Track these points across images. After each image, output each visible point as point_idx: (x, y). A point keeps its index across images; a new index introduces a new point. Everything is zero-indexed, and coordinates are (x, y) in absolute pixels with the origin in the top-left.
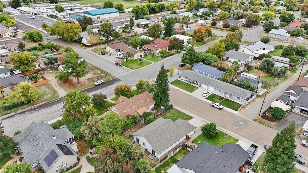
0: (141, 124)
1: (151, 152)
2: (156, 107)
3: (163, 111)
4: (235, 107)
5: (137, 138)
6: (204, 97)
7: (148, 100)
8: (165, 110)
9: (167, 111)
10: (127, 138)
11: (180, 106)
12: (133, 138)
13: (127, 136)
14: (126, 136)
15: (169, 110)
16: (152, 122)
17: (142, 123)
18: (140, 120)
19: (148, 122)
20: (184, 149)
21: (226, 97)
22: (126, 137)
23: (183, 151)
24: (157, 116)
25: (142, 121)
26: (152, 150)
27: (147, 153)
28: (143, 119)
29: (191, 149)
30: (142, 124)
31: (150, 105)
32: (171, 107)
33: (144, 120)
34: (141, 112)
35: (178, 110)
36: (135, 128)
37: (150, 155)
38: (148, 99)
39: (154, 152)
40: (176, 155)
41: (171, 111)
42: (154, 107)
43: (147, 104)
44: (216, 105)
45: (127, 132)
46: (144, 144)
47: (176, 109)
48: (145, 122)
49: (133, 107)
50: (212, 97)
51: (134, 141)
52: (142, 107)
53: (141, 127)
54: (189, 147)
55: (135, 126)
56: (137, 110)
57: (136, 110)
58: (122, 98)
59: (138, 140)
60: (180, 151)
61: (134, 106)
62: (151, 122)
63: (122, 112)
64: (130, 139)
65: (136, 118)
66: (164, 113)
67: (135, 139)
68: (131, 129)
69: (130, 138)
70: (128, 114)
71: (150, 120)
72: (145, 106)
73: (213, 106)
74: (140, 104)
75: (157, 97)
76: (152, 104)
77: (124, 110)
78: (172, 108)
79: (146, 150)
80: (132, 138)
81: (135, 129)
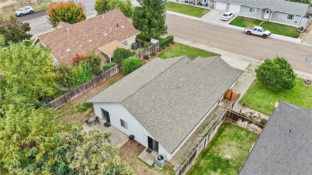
0: (112, 75)
1: (146, 145)
2: (140, 41)
3: (156, 48)
4: (290, 32)
5: (102, 110)
6: (225, 22)
7: (123, 27)
8: (161, 46)
9: (164, 48)
10: (79, 111)
11: (187, 39)
12: (93, 111)
13: (77, 107)
14: (75, 105)
15: (168, 46)
16: (138, 68)
17: (115, 73)
18: (109, 68)
19: (128, 70)
20: (229, 124)
21: (264, 19)
22: (76, 110)
23: (227, 130)
24: (146, 58)
25: (114, 70)
26: (149, 138)
27: (135, 147)
28: (114, 65)
29: (250, 122)
30: (114, 76)
31: (129, 37)
32: (170, 41)
33: (119, 67)
34: (109, 49)
35: (185, 45)
36: (98, 85)
37: (144, 152)
38: (122, 25)
39: (154, 145)
40: (213, 143)
41: (173, 47)
42: (137, 41)
43: (120, 35)
44: (255, 29)
45: (77, 96)
46: (123, 123)
47: (182, 44)
48: (120, 71)
49: (90, 41)
50: (239, 21)
51: (97, 118)
52: (111, 41)
53: (113, 83)
54: (243, 120)
55: (97, 80)
56: (100, 46)
57: (97, 47)
58: (63, 25)
59: (106, 114)
60: (220, 131)
61: (90, 38)
62: (135, 69)
63: (62, 52)
64: (87, 112)
65: (97, 62)
66: (160, 53)
67: (99, 113)
68: (87, 88)
69: (84, 110)
70: (77, 55)
71: (132, 63)
72: (118, 40)
73: (249, 33)
74: (106, 34)
75: (140, 18)
76: (132, 35)
77: (66, 46)
78: (173, 43)
79: (132, 138)
80: (90, 109)
81: (98, 87)
